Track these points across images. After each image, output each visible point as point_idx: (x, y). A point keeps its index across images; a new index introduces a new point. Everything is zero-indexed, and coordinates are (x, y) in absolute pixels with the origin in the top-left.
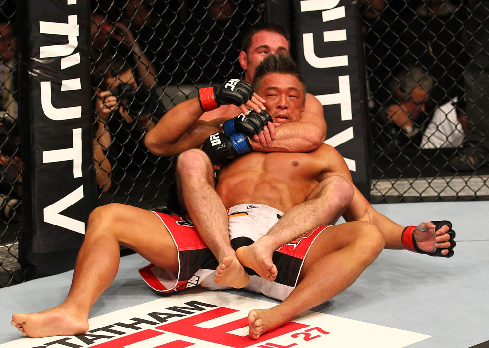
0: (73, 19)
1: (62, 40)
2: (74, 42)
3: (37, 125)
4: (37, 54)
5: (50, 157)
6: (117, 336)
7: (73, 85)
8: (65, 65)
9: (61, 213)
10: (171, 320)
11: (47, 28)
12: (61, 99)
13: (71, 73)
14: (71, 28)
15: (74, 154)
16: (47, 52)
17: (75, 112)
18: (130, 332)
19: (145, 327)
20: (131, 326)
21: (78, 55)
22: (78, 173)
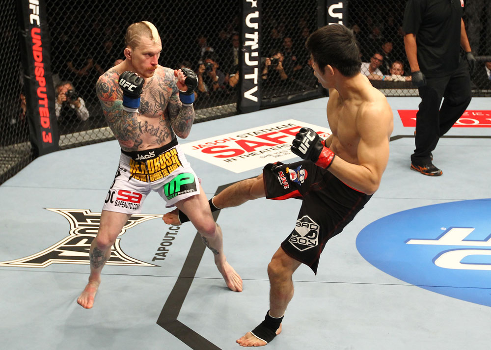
0: (256, 33)
1: (253, 40)
2: (256, 40)
3: (244, 67)
4: (245, 44)
5: (247, 77)
6: (266, 133)
7: (255, 54)
8: (253, 48)
9: (252, 95)
10: (282, 129)
11: (248, 36)
12: (252, 59)
13: (255, 51)
14: (255, 36)
15: (255, 76)
16: (247, 43)
17: (256, 63)
18: (270, 132)
19: (274, 131)
20: (270, 130)
21: (257, 45)
22: (256, 82)
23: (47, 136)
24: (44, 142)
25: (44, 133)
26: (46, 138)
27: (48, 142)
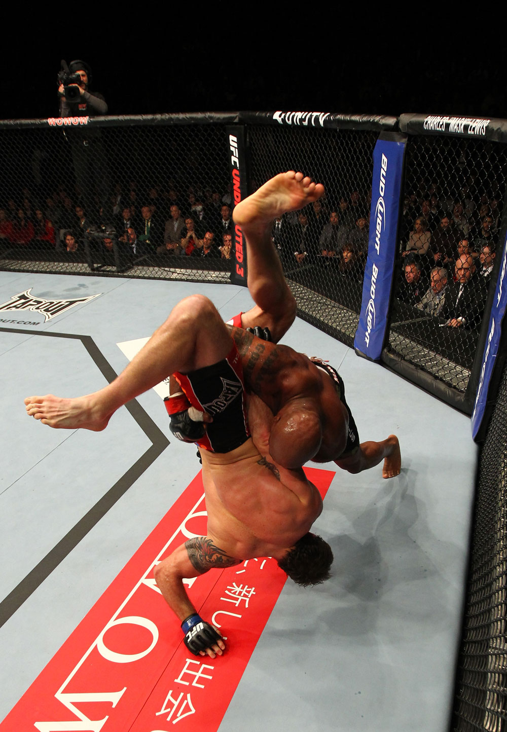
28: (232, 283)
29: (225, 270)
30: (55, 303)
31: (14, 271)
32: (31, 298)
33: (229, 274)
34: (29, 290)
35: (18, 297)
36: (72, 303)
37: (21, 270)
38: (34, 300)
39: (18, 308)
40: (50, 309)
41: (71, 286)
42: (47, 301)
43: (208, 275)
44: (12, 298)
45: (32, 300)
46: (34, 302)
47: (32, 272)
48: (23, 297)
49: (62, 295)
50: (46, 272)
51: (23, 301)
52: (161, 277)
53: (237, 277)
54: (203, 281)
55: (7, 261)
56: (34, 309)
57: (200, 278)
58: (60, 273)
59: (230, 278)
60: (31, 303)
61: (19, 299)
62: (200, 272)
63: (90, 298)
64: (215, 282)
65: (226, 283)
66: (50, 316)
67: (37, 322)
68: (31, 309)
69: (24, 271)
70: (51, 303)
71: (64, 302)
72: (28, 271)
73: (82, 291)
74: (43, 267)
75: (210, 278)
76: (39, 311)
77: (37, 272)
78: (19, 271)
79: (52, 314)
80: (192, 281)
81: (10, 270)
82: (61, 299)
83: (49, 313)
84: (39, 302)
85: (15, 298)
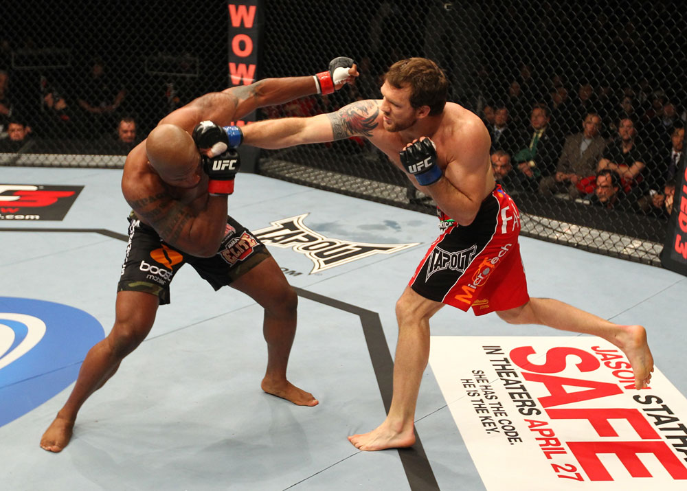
23: (682, 244)
24: (676, 252)
25: (678, 238)
26: (679, 246)
27: (682, 254)
28: (663, 265)
29: (652, 239)
30: (338, 245)
31: (290, 180)
32: (302, 230)
33: (659, 248)
34: (303, 216)
35: (282, 224)
36: (365, 249)
37: (301, 181)
38: (306, 233)
39: (275, 241)
40: (325, 254)
41: (372, 223)
42: (326, 240)
43: (620, 243)
44: (273, 223)
45: (303, 232)
46: (304, 236)
47: (318, 187)
48: (290, 226)
49: (354, 234)
50: (339, 191)
51: (287, 231)
52: (532, 232)
53: (673, 257)
54: (608, 253)
55: (283, 164)
56: (300, 248)
57: (602, 247)
58: (361, 196)
59: (661, 255)
60: (299, 237)
61: (282, 227)
62: (605, 235)
63: (398, 247)
64: (629, 258)
65: (652, 263)
66: (323, 264)
67: (298, 272)
68: (295, 249)
69: (304, 183)
70: (332, 244)
71: (353, 246)
72: (310, 185)
73: (389, 233)
74: (337, 183)
75: (620, 249)
76: (307, 252)
77: (325, 188)
78: (297, 182)
79: (326, 262)
80: (587, 249)
81: (283, 179)
82: (349, 239)
83: (322, 260)
84: (312, 239)
85: (278, 224)
